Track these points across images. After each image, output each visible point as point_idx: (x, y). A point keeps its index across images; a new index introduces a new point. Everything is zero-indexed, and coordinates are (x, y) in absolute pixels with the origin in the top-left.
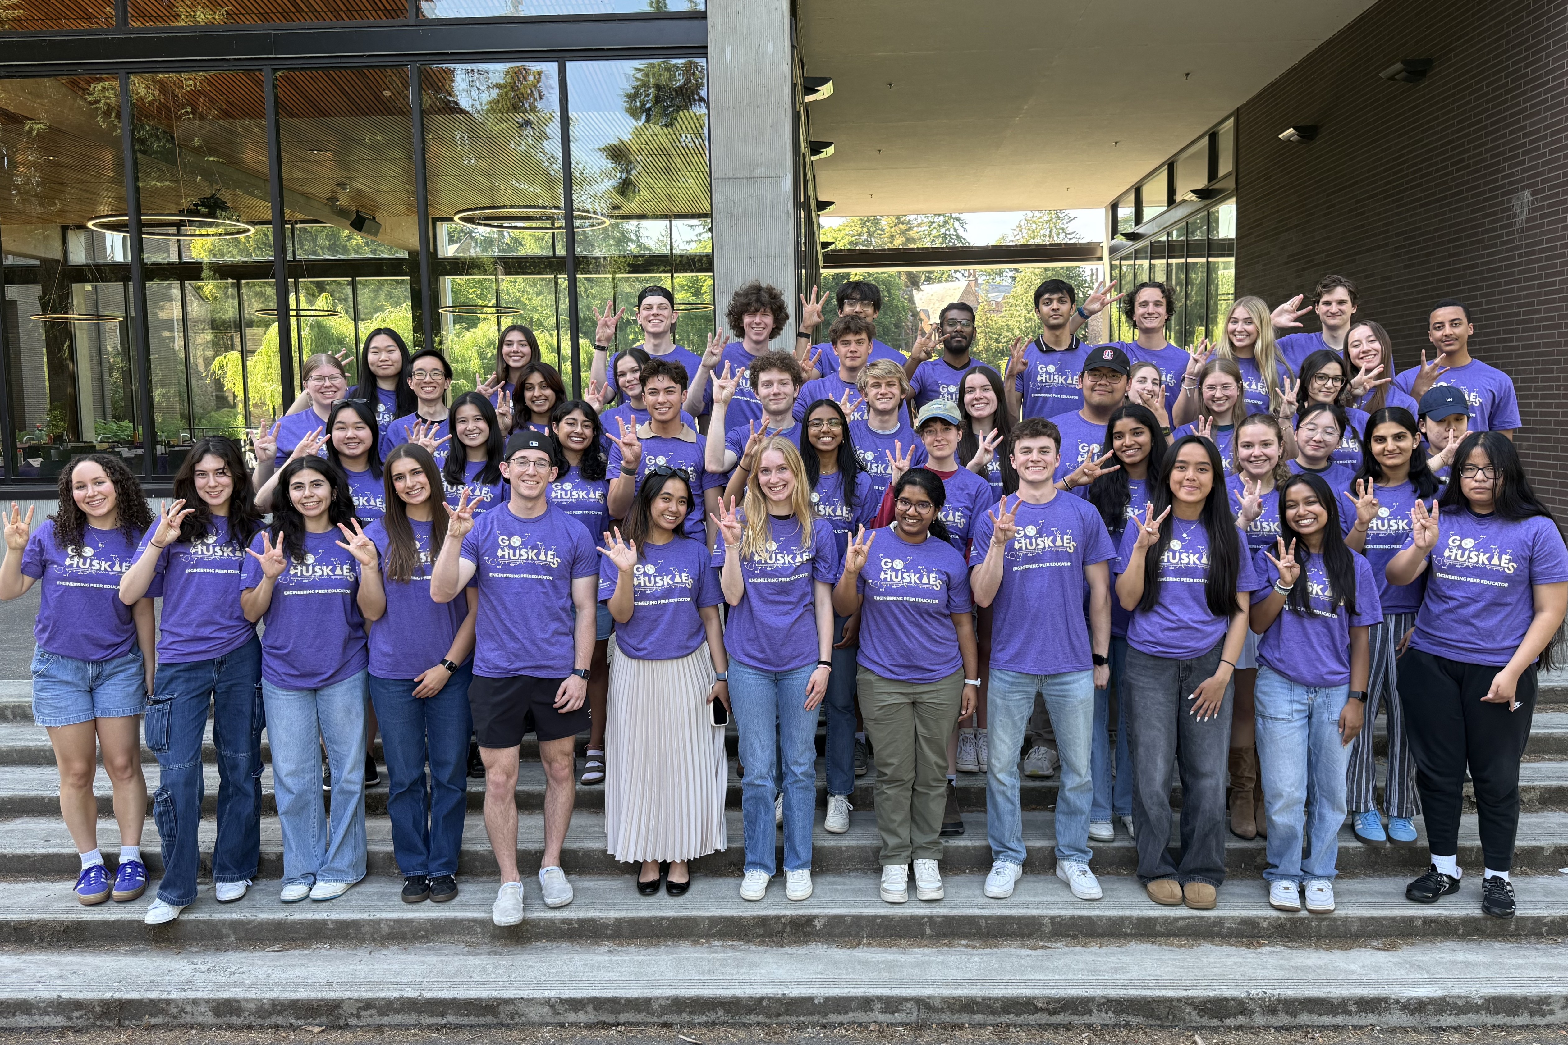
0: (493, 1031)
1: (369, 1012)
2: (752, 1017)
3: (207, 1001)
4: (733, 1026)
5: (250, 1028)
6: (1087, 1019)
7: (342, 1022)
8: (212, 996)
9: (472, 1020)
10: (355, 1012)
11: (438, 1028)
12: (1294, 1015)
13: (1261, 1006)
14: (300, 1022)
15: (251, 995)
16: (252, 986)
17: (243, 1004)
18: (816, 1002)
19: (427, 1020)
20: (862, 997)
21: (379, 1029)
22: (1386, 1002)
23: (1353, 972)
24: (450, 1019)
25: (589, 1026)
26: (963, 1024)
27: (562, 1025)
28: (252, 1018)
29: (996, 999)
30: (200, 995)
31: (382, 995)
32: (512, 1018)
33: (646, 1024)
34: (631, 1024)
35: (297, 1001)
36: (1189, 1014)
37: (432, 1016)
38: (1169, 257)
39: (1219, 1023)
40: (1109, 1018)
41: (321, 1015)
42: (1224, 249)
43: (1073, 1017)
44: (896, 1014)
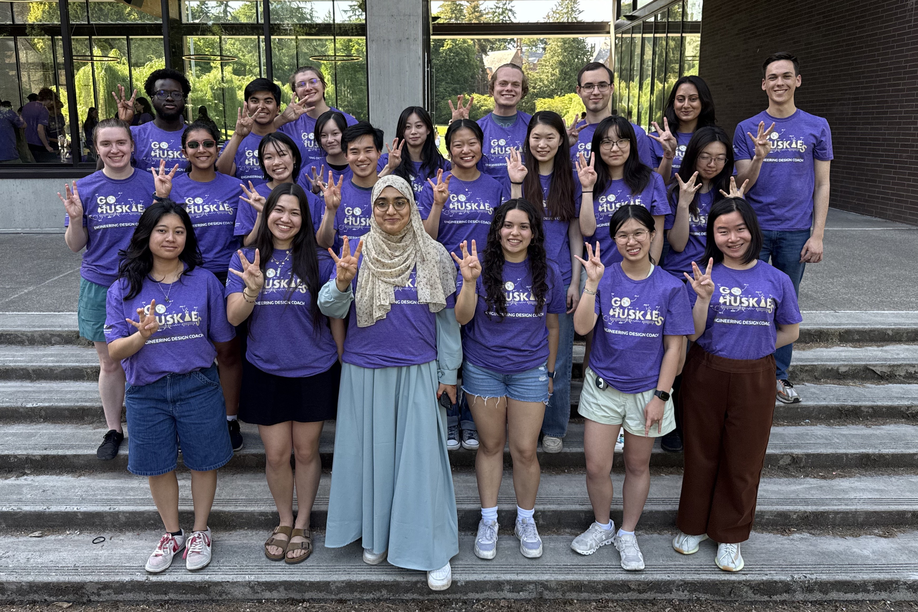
0: (205, 606)
1: (107, 592)
2: (408, 595)
4: (393, 601)
5: (12, 603)
6: (667, 596)
7: (85, 600)
9: (189, 597)
10: (96, 591)
11: (162, 604)
12: (826, 593)
13: (801, 587)
14: (52, 599)
15: (12, 578)
16: (13, 571)
17: (6, 585)
18: (459, 584)
19: (153, 597)
20: (495, 581)
21: (115, 604)
22: (897, 584)
23: (867, 557)
24: (172, 596)
25: (281, 602)
26: (573, 600)
27: (259, 601)
28: (14, 596)
29: (599, 582)
31: (117, 579)
32: (221, 596)
33: (325, 601)
34: (314, 600)
35: (50, 583)
36: (746, 592)
37: (156, 594)
38: (655, 33)
39: (768, 599)
40: (685, 595)
41: (68, 594)
42: (693, 27)
43: (657, 595)
44: (521, 593)
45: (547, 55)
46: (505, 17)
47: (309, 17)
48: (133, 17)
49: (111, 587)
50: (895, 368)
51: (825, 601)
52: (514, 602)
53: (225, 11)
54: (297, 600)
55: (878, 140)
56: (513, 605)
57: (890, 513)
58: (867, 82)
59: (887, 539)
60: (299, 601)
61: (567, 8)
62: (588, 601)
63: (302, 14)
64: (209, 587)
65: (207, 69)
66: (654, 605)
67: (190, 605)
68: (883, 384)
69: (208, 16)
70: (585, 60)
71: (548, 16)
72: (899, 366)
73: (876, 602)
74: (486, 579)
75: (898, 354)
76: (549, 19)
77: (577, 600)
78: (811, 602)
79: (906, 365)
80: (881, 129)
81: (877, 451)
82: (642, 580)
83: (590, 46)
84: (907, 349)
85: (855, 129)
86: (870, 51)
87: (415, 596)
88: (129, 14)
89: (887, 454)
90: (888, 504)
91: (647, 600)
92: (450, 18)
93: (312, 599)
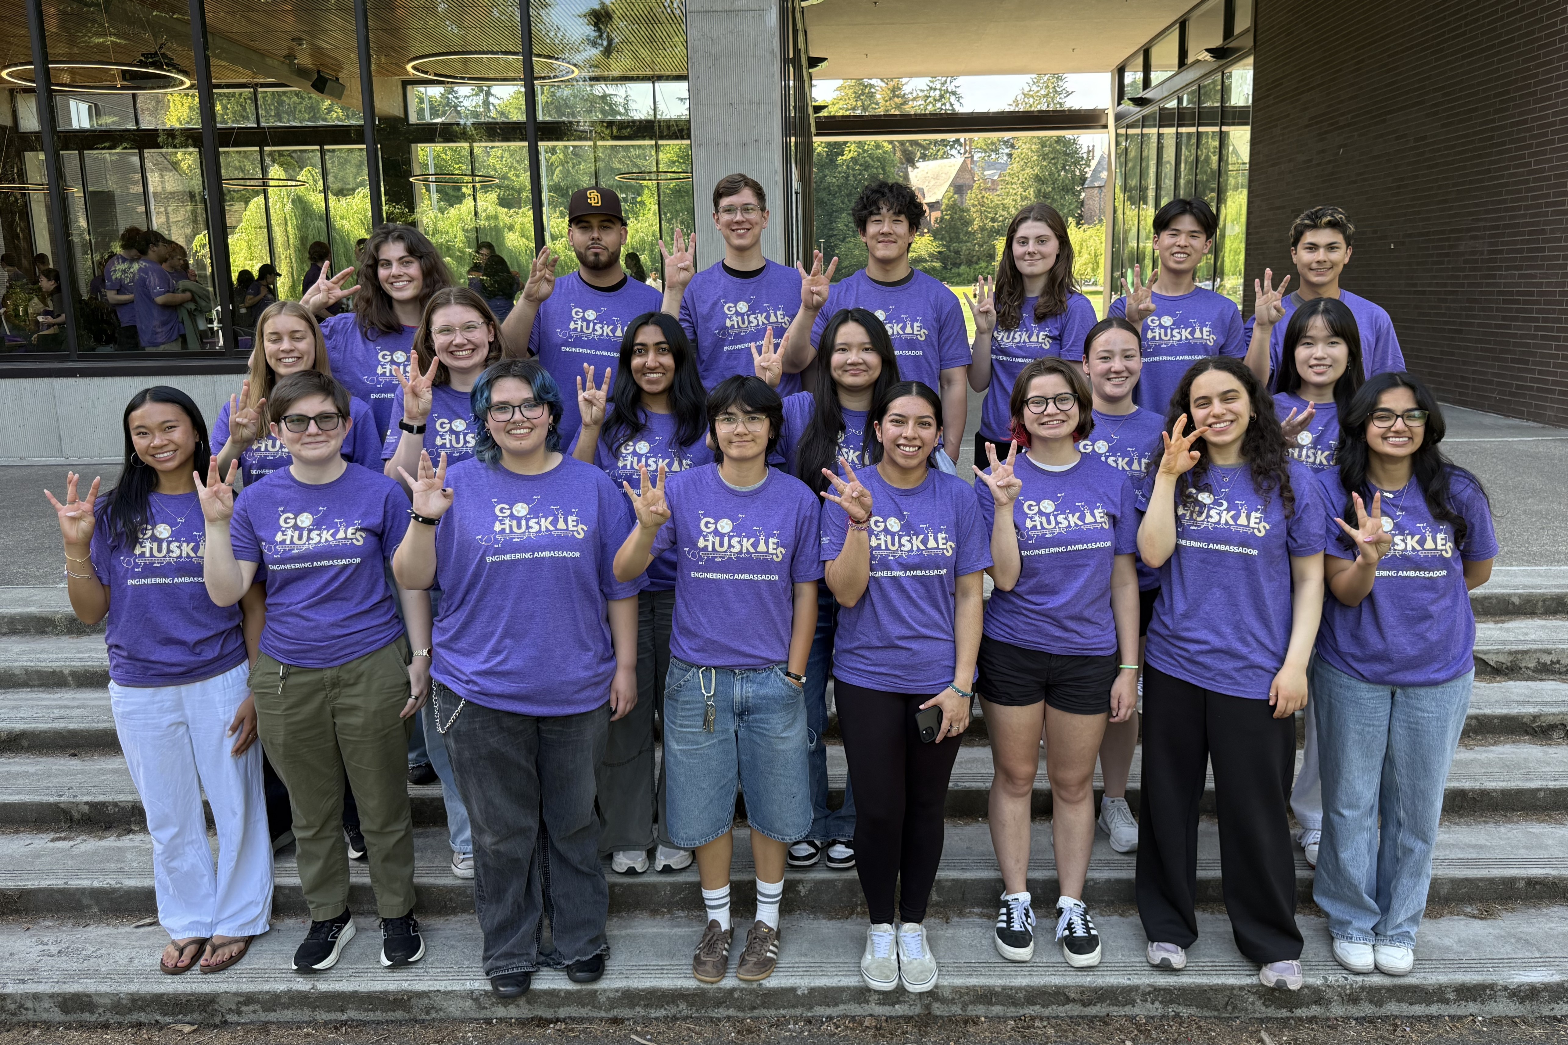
0: (404, 1029)
1: (251, 1008)
2: (721, 1010)
3: (52, 996)
4: (697, 1020)
5: (106, 1026)
6: (1128, 1010)
7: (217, 1020)
8: (56, 989)
9: (378, 1015)
10: (234, 1007)
11: (337, 1026)
12: (1380, 1004)
13: (1340, 995)
14: (168, 1019)
15: (105, 988)
16: (107, 976)
17: (96, 999)
18: (799, 992)
19: (322, 1016)
20: (855, 988)
21: (265, 1027)
22: (1492, 989)
23: (1448, 949)
24: (352, 1014)
25: (522, 1023)
26: (978, 1017)
27: (488, 1021)
28: (108, 1015)
29: (1019, 989)
30: (41, 988)
31: (266, 987)
32: (428, 1013)
33: (590, 1020)
34: (573, 1019)
35: (162, 995)
36: (1253, 1003)
37: (329, 1011)
38: (1179, 126)
39: (1289, 1014)
40: (1156, 1009)
41: (192, 1012)
42: (1238, 116)
43: (1112, 1008)
44: (897, 1006)
45: (1015, 165)
46: (944, 104)
47: (623, 111)
48: (335, 115)
49: (257, 1001)
50: (1519, 656)
51: (1379, 1018)
52: (886, 1021)
53: (486, 103)
54: (546, 1020)
55: (1531, 294)
56: (884, 1024)
57: (1491, 881)
58: (1513, 200)
59: (1484, 922)
60: (549, 1021)
61: (1047, 87)
62: (1004, 1019)
63: (610, 105)
64: (409, 1000)
65: (457, 197)
66: (1106, 1024)
67: (380, 1028)
68: (1499, 682)
69: (458, 113)
70: (1077, 173)
71: (1016, 101)
72: (1526, 652)
73: (1460, 1018)
74: (842, 984)
75: (1526, 634)
76: (1017, 106)
77: (986, 1017)
78: (1356, 1019)
79: (1536, 651)
80: (1534, 276)
81: (1477, 785)
82: (1087, 984)
83: (1085, 150)
84: (1543, 627)
85: (1494, 277)
86: (1517, 149)
87: (731, 1012)
88: (330, 110)
89: (1495, 791)
90: (1488, 866)
91: (1096, 1017)
92: (854, 109)
93: (570, 1018)
